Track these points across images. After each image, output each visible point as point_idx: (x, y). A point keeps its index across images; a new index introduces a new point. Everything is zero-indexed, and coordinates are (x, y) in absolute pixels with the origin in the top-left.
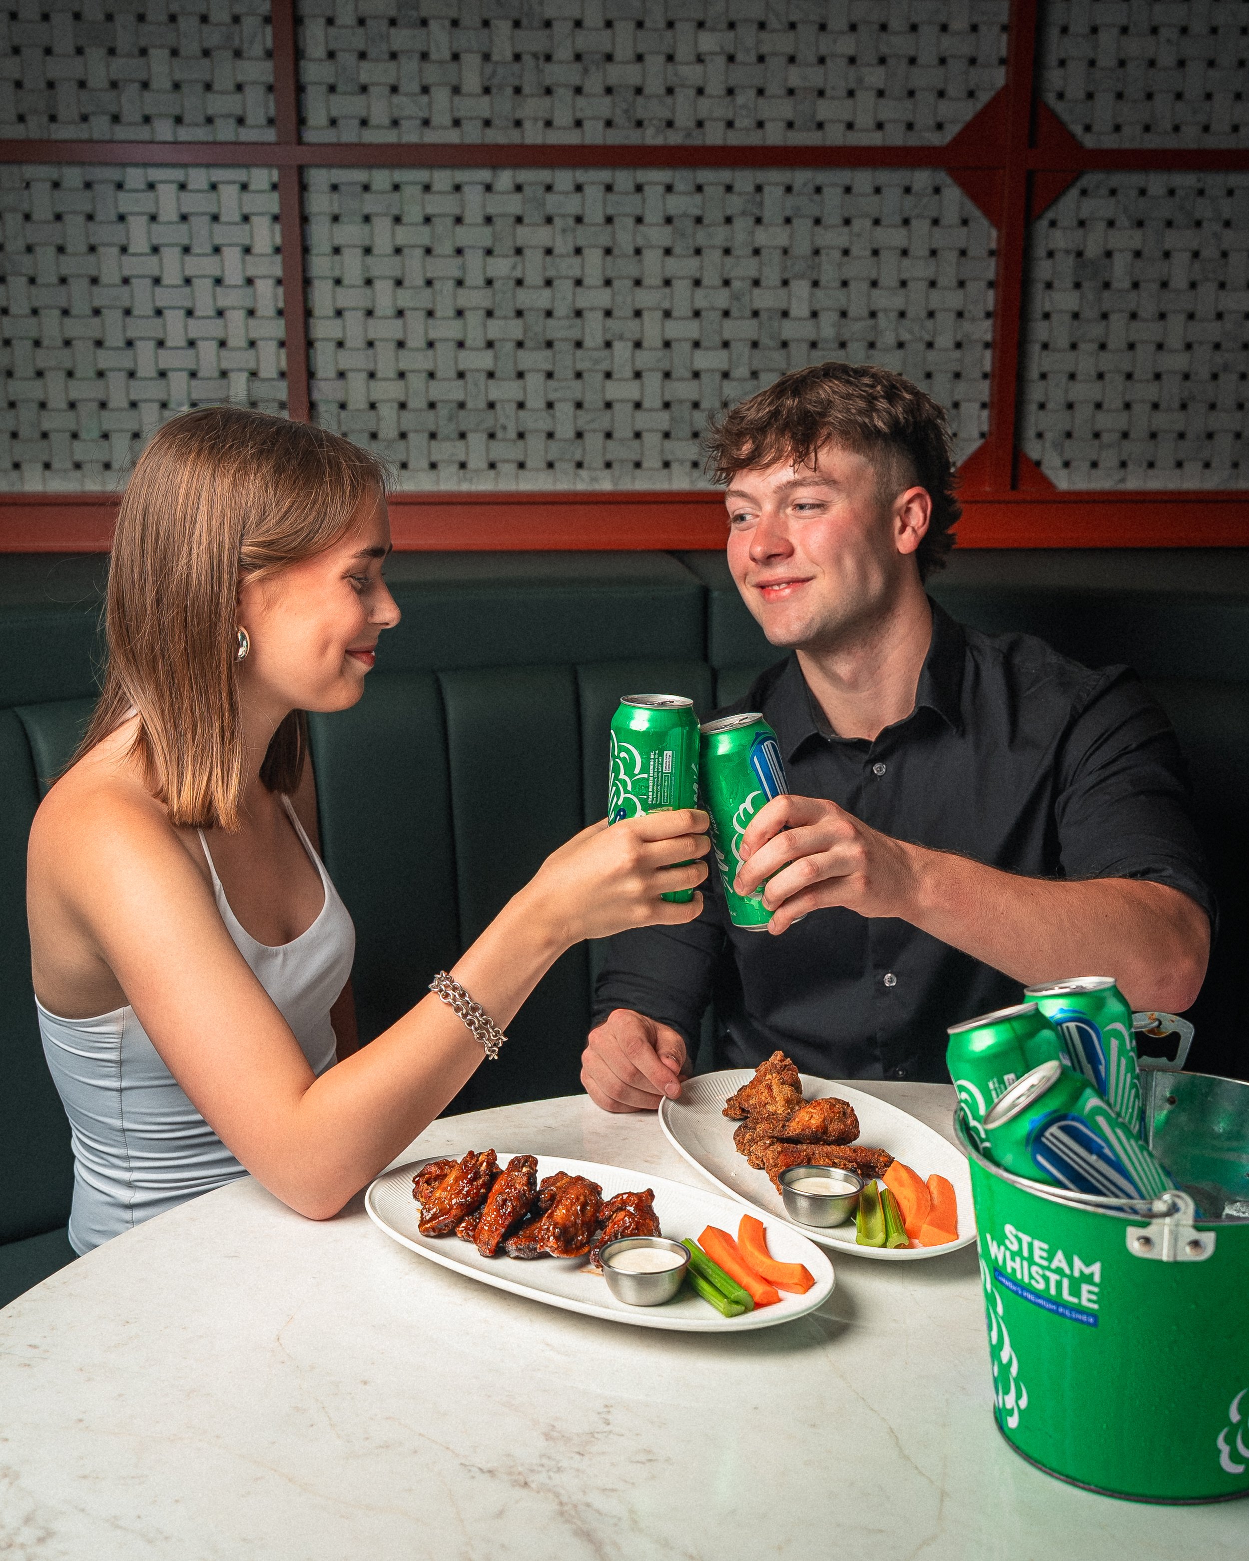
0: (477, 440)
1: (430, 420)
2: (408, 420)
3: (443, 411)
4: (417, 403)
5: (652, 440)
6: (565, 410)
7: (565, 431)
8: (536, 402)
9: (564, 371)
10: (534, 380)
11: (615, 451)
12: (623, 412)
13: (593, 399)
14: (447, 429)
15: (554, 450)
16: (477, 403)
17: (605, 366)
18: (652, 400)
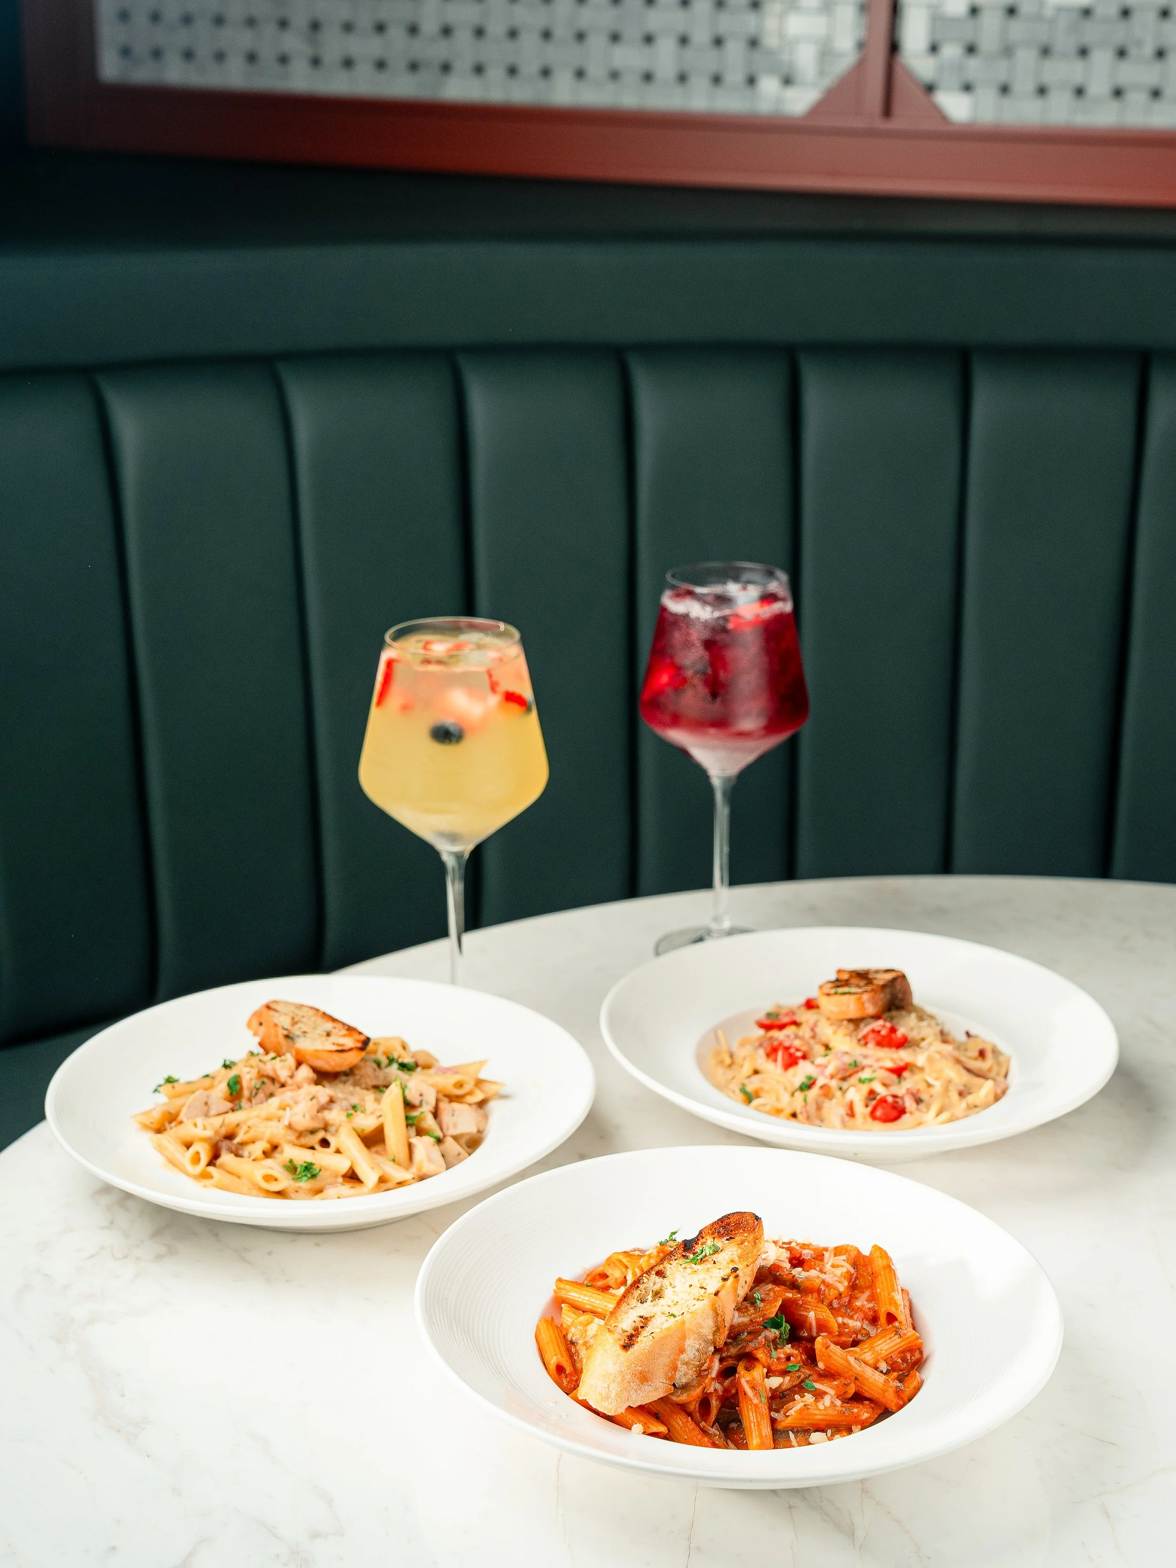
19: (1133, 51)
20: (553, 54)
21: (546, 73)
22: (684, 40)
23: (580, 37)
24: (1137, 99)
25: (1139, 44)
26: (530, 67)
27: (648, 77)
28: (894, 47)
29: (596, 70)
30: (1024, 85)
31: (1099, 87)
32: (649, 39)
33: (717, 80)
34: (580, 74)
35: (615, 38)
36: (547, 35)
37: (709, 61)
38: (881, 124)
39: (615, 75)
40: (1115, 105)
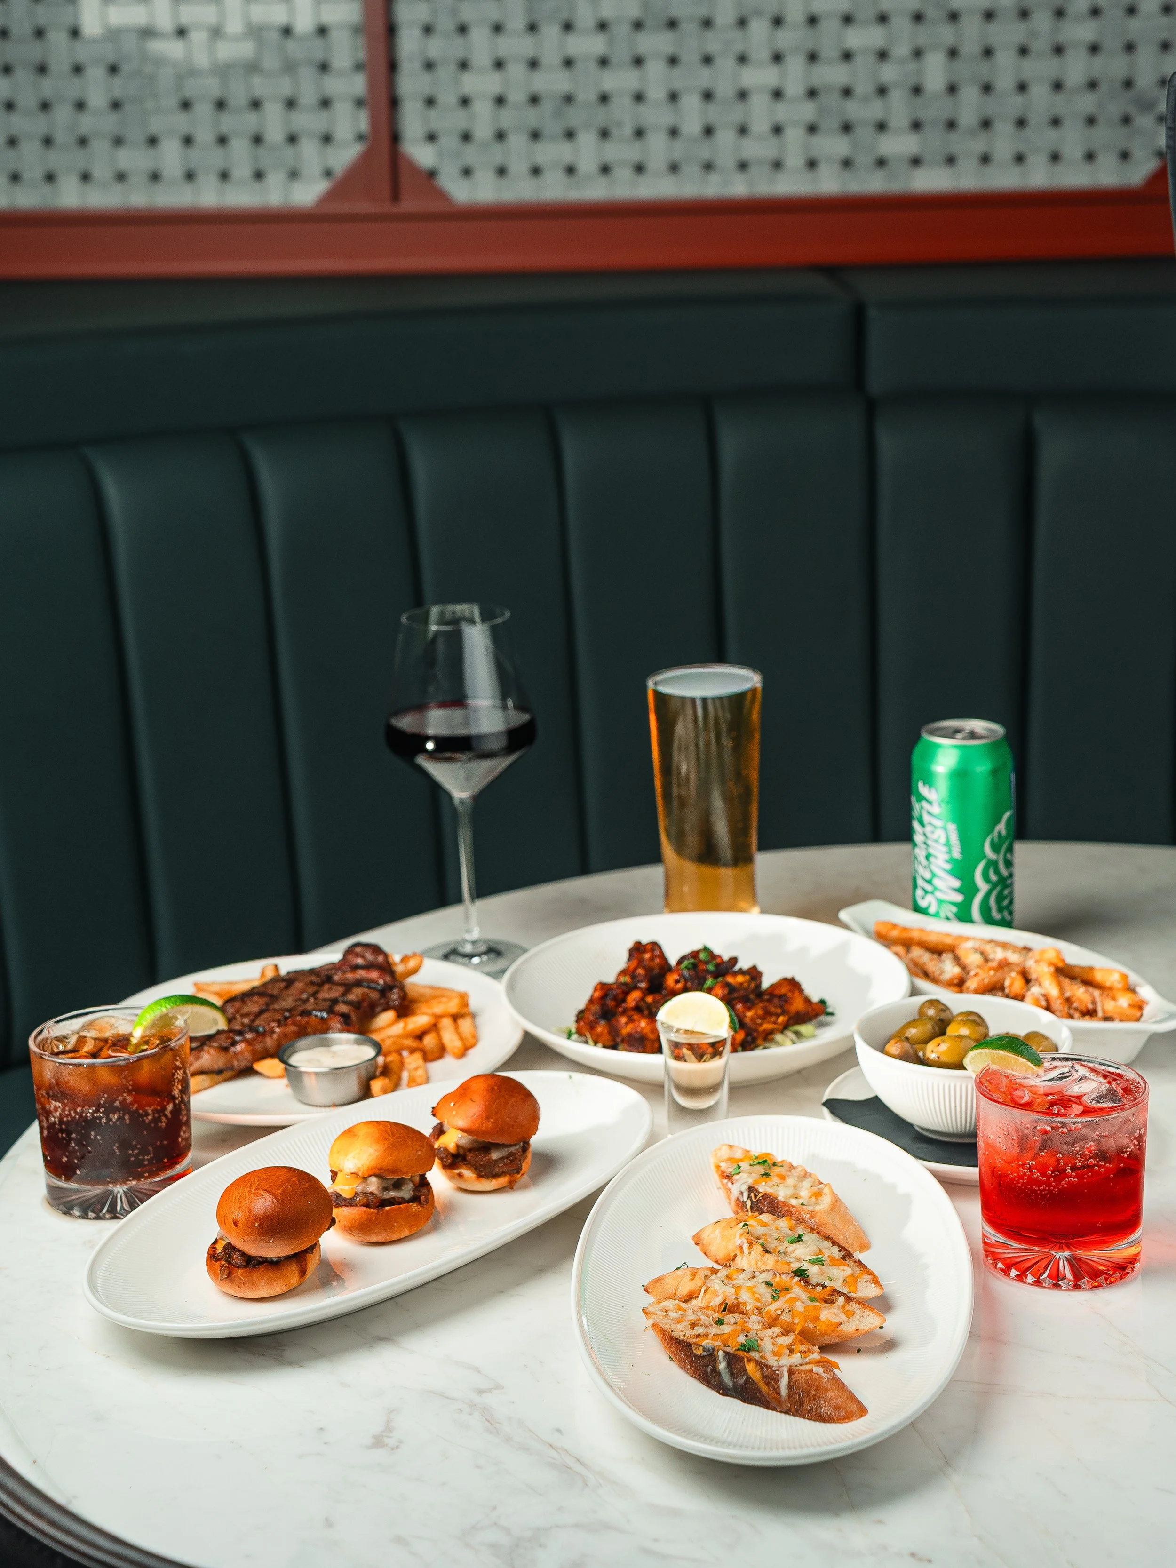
0: (587, 139)
1: (532, 117)
2: (507, 118)
3: (547, 106)
4: (518, 96)
5: (794, 135)
6: (691, 102)
7: (692, 126)
8: (656, 93)
9: (690, 57)
10: (655, 68)
11: (752, 149)
12: (759, 103)
13: (725, 89)
14: (552, 127)
15: (678, 150)
16: (586, 95)
17: (739, 47)
18: (794, 88)
19: (615, 132)
20: (55, 159)
21: (50, 177)
22: (188, 141)
23: (83, 142)
24: (623, 174)
25: (620, 125)
26: (33, 172)
27: (155, 177)
28: (395, 138)
29: (101, 172)
30: (519, 167)
31: (587, 165)
32: (153, 141)
33: (224, 176)
34: (85, 177)
35: (118, 141)
36: (48, 142)
37: (216, 158)
38: (389, 208)
39: (121, 177)
40: (603, 181)
